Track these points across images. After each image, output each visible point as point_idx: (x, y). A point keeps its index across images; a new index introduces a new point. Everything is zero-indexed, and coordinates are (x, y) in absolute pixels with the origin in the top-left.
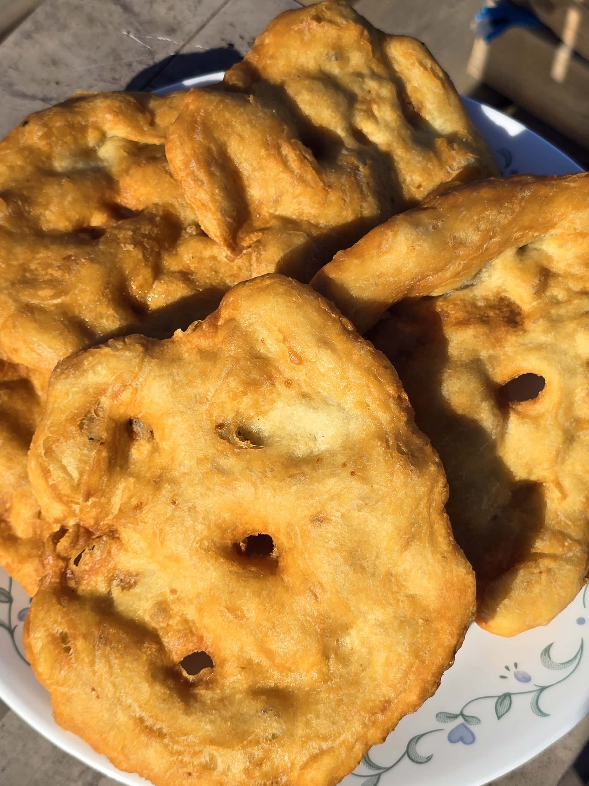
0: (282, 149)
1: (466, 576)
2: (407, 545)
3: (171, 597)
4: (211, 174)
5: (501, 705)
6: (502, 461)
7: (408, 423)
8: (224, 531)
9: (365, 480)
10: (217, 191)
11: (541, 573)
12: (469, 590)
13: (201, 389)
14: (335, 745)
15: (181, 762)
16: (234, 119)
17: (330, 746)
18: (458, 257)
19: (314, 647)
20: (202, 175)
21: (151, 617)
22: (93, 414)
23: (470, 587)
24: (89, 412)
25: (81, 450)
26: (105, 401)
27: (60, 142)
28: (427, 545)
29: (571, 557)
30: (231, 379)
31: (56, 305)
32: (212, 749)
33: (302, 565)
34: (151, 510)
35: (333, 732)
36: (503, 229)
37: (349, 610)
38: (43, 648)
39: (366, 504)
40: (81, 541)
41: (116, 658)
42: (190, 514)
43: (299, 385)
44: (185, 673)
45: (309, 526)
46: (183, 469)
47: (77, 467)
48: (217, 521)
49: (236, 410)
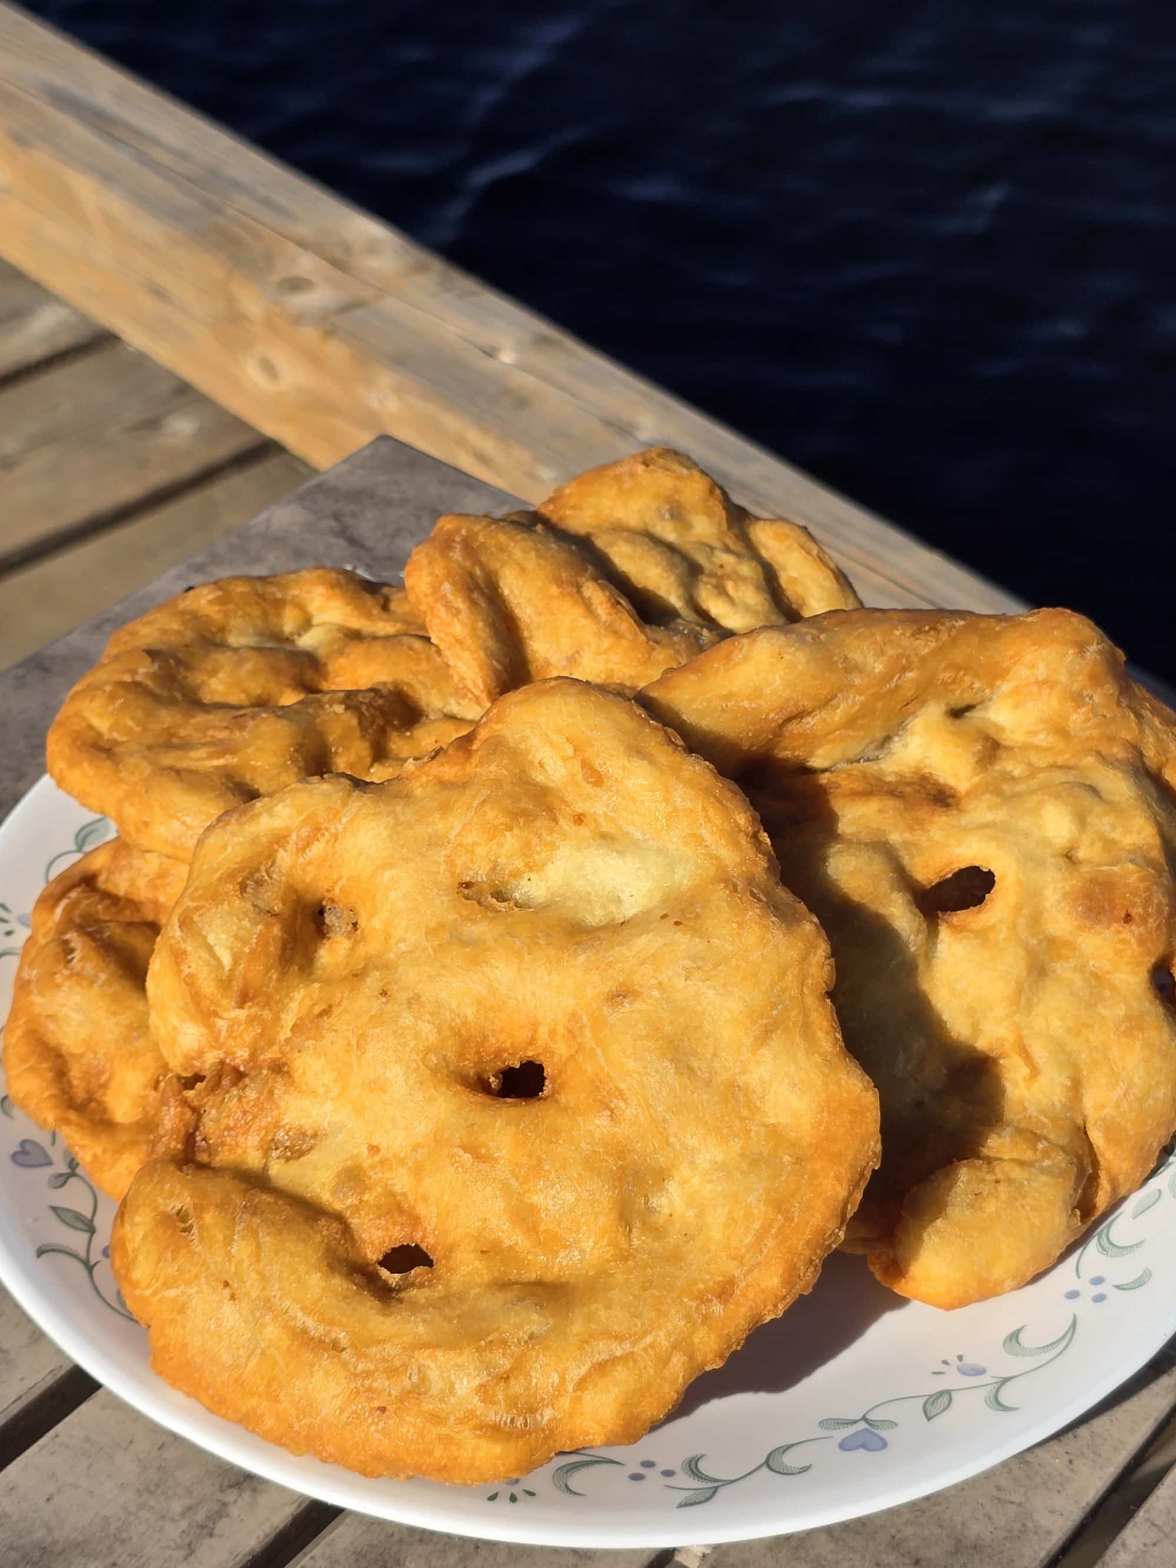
0: (584, 589)
1: (864, 1094)
2: (765, 1036)
3: (370, 1161)
4: (473, 603)
5: (932, 1404)
6: (929, 1002)
7: (768, 870)
8: (464, 1043)
9: (698, 931)
10: (481, 625)
11: (997, 1182)
12: (868, 1114)
13: (441, 826)
14: (636, 1350)
15: (369, 1390)
16: (512, 544)
17: (627, 1351)
18: (851, 686)
19: (605, 1196)
20: (460, 603)
21: (334, 1193)
22: (264, 874)
23: (869, 1110)
24: (258, 870)
25: (240, 920)
26: (285, 858)
27: (240, 613)
28: (797, 1038)
29: (1050, 1166)
30: (487, 808)
31: (217, 768)
32: (423, 1357)
33: (590, 1070)
34: (345, 1011)
35: (634, 1329)
36: (923, 660)
37: (667, 1142)
38: (144, 1238)
39: (698, 968)
40: (225, 1082)
41: (269, 1234)
42: (409, 1008)
43: (596, 821)
44: (384, 1273)
45: (605, 1009)
46: (402, 947)
47: (231, 949)
48: (453, 1020)
49: (493, 858)
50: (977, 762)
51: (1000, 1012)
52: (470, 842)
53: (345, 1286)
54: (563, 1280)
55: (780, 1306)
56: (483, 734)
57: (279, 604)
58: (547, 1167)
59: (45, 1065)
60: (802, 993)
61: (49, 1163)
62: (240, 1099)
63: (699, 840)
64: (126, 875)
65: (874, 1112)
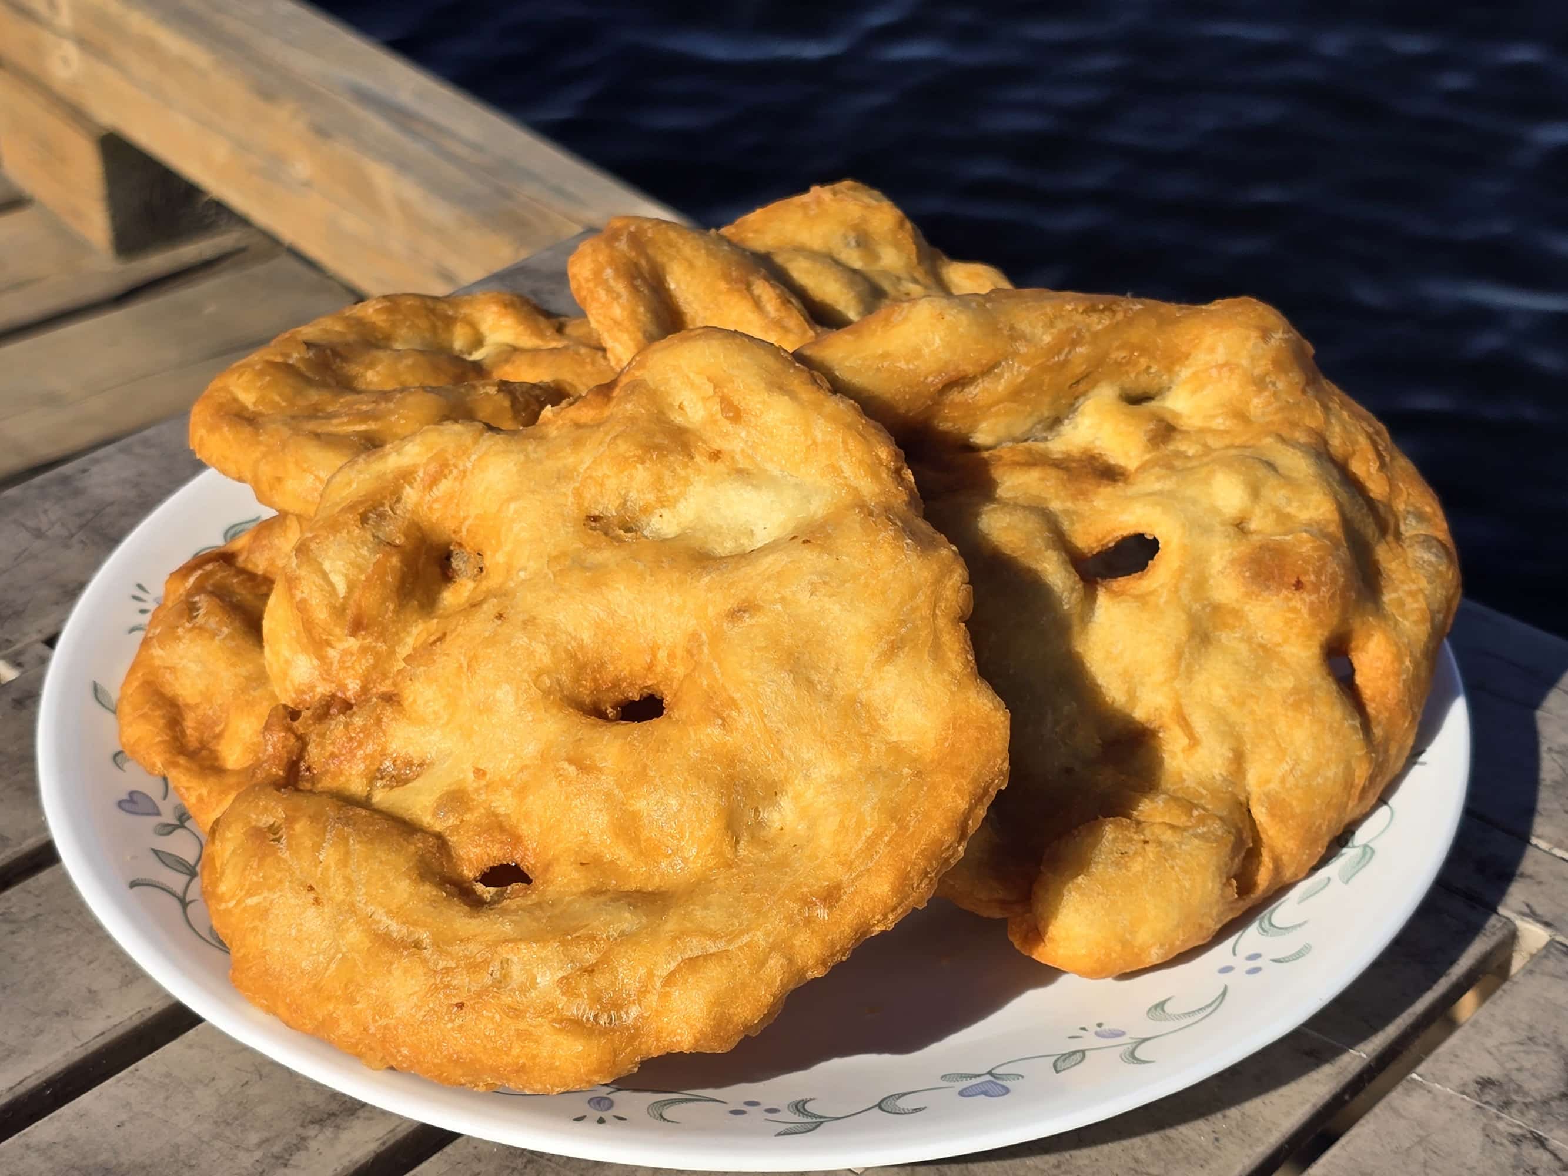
0: (754, 287)
1: (993, 713)
2: (893, 650)
3: (475, 785)
4: (635, 289)
5: (1064, 1061)
6: (1082, 664)
7: (909, 504)
8: (581, 668)
9: (826, 548)
10: (641, 309)
11: (1146, 842)
12: (997, 733)
13: (571, 460)
14: (730, 948)
15: (448, 987)
16: (681, 241)
17: (721, 949)
18: (1016, 354)
19: (711, 803)
20: (620, 287)
21: (434, 815)
22: (387, 508)
23: (997, 728)
24: (382, 505)
25: (357, 548)
26: (411, 495)
27: (408, 323)
28: (926, 657)
29: (1204, 833)
30: (619, 442)
32: (505, 951)
33: (705, 683)
34: (459, 635)
35: (731, 928)
36: (1096, 335)
37: (782, 755)
38: (234, 852)
39: (825, 583)
40: (334, 711)
41: (359, 842)
42: (524, 629)
43: (733, 458)
44: (480, 887)
45: (725, 625)
46: (522, 574)
47: (346, 576)
48: (569, 643)
49: (623, 492)
50: (1149, 441)
51: (1159, 675)
52: (600, 475)
53: (434, 893)
54: (663, 889)
55: (891, 917)
56: (624, 380)
57: (449, 322)
58: (652, 774)
59: (158, 713)
60: (934, 615)
61: (158, 813)
62: (347, 725)
63: (835, 470)
64: (267, 554)
65: (1003, 731)
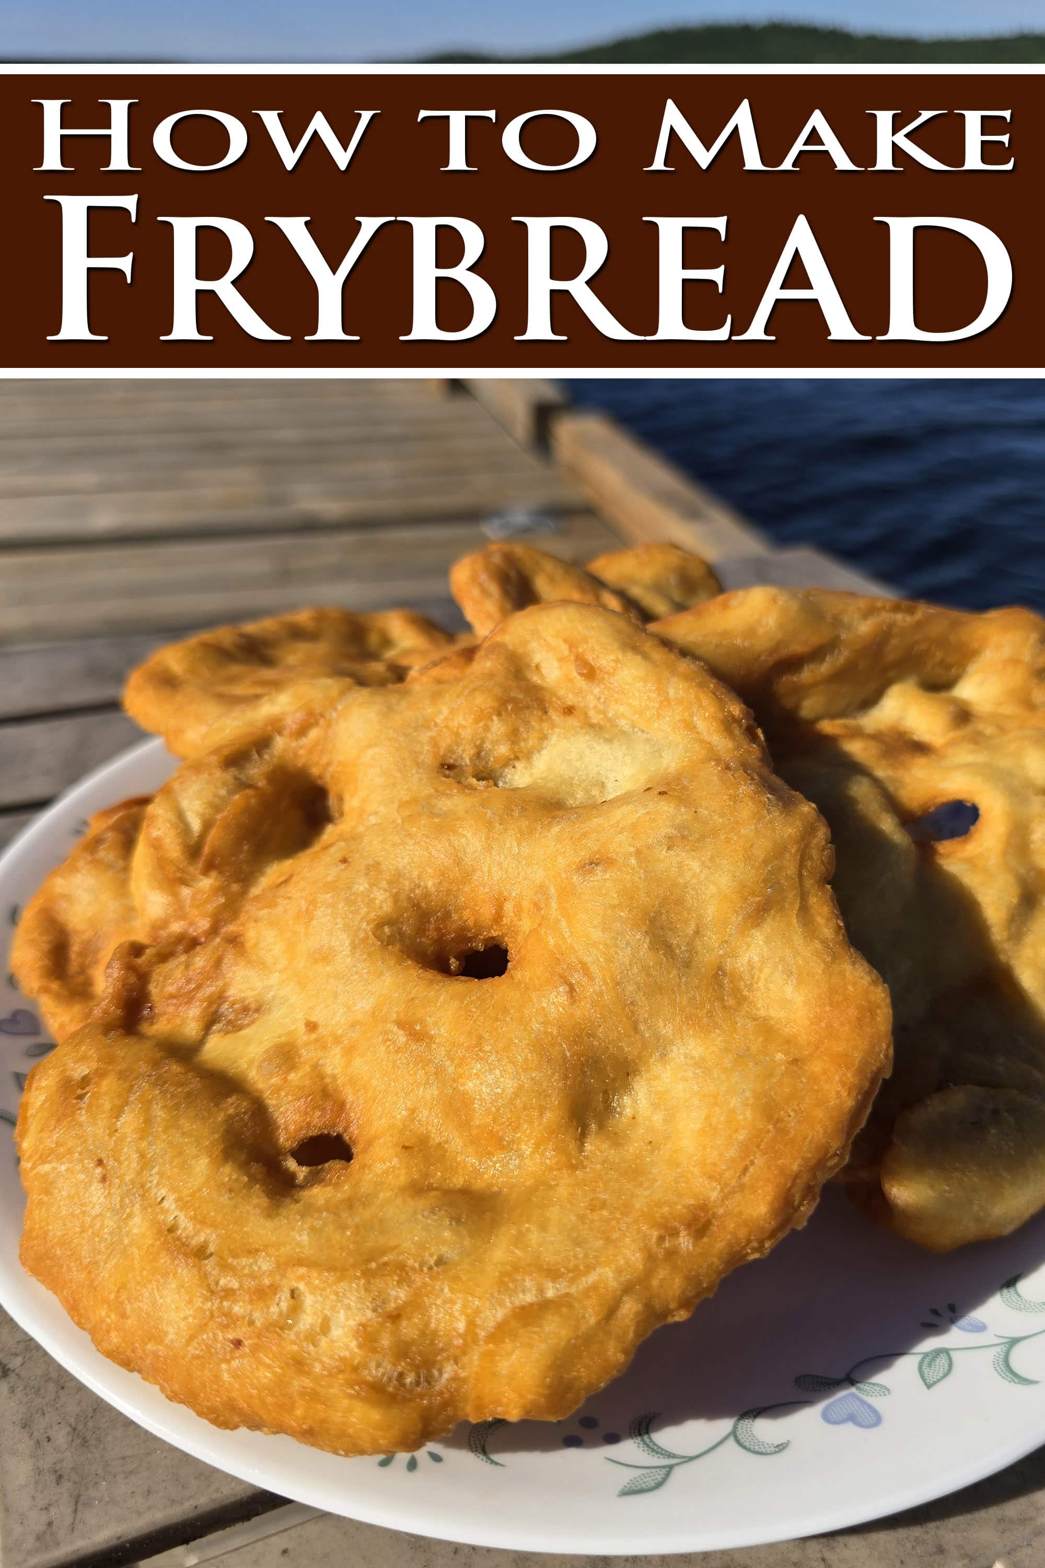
1: (872, 989)
2: (757, 915)
3: (305, 1038)
4: (506, 592)
7: (763, 760)
8: (423, 917)
9: (684, 800)
12: (878, 1012)
13: (429, 711)
14: (573, 1291)
17: (563, 1292)
18: (838, 640)
19: (554, 1087)
20: (493, 589)
21: (259, 1070)
22: (255, 753)
23: (880, 1008)
24: (249, 750)
26: (280, 743)
28: (794, 921)
30: (477, 694)
33: (552, 942)
34: (303, 878)
35: (573, 1262)
37: (636, 1029)
38: (44, 1103)
39: (683, 837)
40: (179, 949)
42: (367, 874)
43: (585, 714)
45: (575, 878)
46: (373, 820)
47: (203, 815)
48: (412, 890)
49: (478, 743)
50: (951, 722)
52: (456, 724)
53: (235, 1177)
54: (495, 1189)
55: (767, 1243)
56: (486, 645)
58: (488, 1048)
60: (800, 876)
62: (187, 965)
63: (690, 726)
65: (886, 1010)
